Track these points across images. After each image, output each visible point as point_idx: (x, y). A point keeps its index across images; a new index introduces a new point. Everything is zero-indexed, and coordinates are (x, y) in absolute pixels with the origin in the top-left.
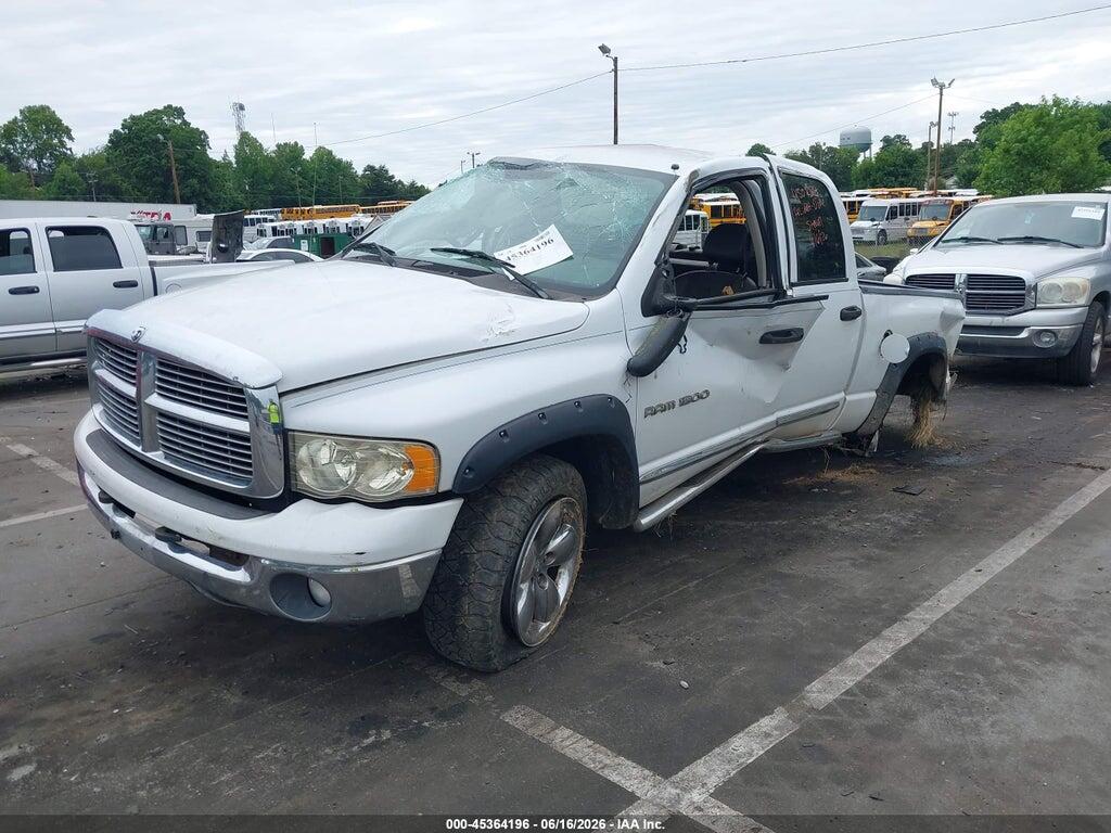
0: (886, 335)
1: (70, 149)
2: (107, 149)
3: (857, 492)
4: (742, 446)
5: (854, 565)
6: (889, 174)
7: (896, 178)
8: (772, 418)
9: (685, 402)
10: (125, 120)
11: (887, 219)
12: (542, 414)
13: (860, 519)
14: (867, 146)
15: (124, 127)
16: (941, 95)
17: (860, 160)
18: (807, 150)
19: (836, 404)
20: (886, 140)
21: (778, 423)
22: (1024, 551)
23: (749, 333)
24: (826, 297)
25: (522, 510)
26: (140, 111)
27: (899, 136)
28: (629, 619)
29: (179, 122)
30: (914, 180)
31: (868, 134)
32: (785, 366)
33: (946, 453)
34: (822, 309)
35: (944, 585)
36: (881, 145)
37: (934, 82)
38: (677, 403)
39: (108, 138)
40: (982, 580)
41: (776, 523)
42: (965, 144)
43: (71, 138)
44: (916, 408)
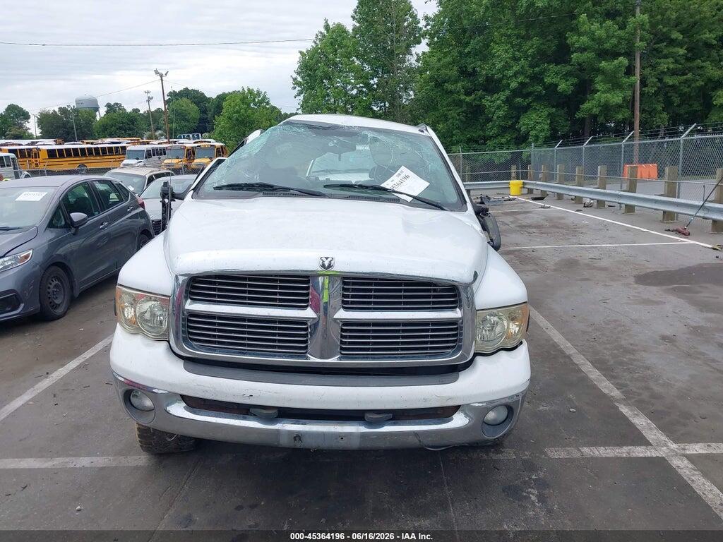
6: (120, 128)
7: (125, 131)
11: (146, 158)
14: (97, 109)
16: (162, 81)
17: (98, 118)
18: (57, 110)
20: (108, 105)
27: (117, 104)
30: (137, 133)
31: (95, 101)
36: (106, 109)
37: (157, 72)
42: (158, 110)
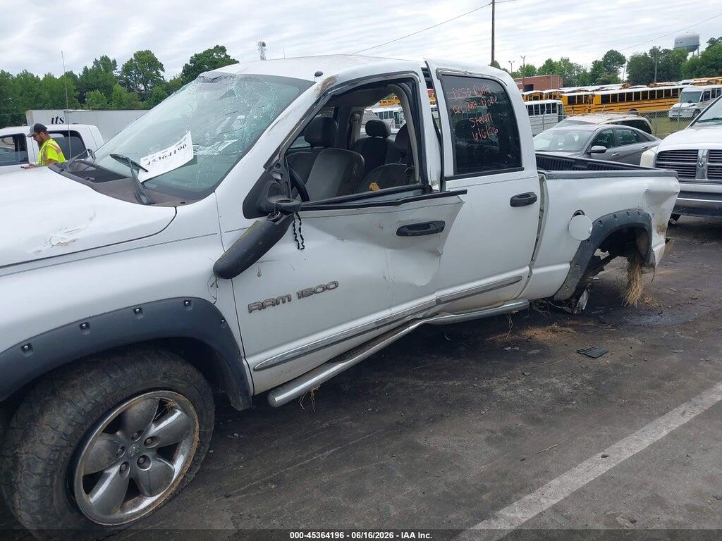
0: (577, 214)
1: (163, 77)
2: (182, 76)
3: (545, 351)
4: (400, 322)
5: (488, 440)
8: (433, 297)
9: (302, 295)
10: (192, 57)
11: (701, 101)
12: (84, 325)
13: (529, 383)
14: (695, 47)
15: (191, 62)
17: (689, 57)
18: (648, 52)
19: (518, 279)
20: (712, 41)
21: (438, 301)
22: (665, 433)
23: (382, 228)
24: (464, 192)
25: (70, 414)
26: (200, 51)
28: (239, 493)
29: (223, 56)
31: (697, 38)
32: (436, 253)
33: (650, 311)
34: (461, 203)
35: (561, 472)
36: (707, 45)
38: (294, 297)
39: (182, 69)
40: (603, 468)
41: (451, 383)
43: (163, 70)
44: (631, 269)
